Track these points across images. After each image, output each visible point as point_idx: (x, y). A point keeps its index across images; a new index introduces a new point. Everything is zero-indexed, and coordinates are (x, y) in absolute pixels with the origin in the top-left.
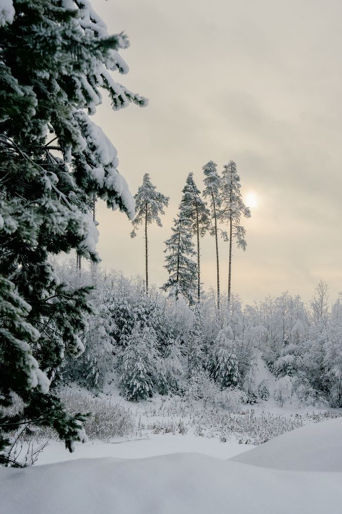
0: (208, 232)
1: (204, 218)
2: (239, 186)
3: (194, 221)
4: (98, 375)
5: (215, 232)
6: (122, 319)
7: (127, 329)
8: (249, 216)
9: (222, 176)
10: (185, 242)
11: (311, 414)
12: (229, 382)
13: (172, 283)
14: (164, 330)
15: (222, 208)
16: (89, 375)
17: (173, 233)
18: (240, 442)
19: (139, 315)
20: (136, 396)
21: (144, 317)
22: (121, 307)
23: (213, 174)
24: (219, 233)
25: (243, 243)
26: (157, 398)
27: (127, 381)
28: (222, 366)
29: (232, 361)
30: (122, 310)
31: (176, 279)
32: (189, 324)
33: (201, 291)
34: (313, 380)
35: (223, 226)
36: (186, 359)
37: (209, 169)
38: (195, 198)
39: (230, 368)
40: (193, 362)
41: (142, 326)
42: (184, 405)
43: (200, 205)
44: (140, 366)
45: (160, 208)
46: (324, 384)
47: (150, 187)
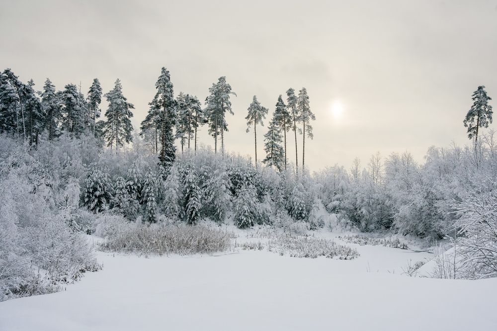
0: (291, 129)
1: (289, 121)
2: (308, 102)
3: (283, 123)
4: (221, 213)
5: (295, 129)
6: (237, 180)
7: (240, 186)
8: (315, 120)
9: (298, 96)
10: (276, 135)
11: (347, 236)
12: (300, 217)
13: (268, 159)
14: (262, 186)
15: (299, 115)
16: (216, 213)
17: (269, 130)
18: (291, 256)
19: (247, 178)
20: (243, 226)
21: (250, 179)
22: (236, 173)
23: (292, 95)
24: (297, 129)
25: (311, 135)
26: (256, 226)
27: (238, 217)
28: (296, 207)
29: (302, 205)
30: (237, 175)
31: (271, 156)
32: (277, 183)
33: (287, 163)
34: (351, 216)
35: (299, 125)
36: (274, 203)
37: (290, 92)
38: (283, 109)
39: (300, 209)
40: (279, 205)
41: (248, 184)
42: (271, 231)
43: (286, 114)
44: (246, 208)
45: (263, 115)
46: (357, 218)
47: (257, 103)
